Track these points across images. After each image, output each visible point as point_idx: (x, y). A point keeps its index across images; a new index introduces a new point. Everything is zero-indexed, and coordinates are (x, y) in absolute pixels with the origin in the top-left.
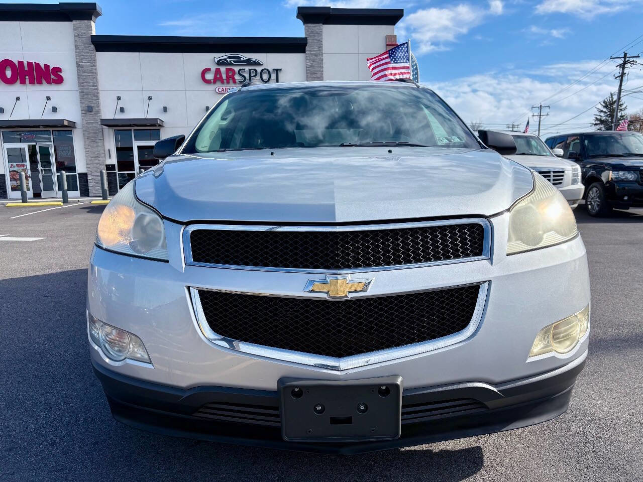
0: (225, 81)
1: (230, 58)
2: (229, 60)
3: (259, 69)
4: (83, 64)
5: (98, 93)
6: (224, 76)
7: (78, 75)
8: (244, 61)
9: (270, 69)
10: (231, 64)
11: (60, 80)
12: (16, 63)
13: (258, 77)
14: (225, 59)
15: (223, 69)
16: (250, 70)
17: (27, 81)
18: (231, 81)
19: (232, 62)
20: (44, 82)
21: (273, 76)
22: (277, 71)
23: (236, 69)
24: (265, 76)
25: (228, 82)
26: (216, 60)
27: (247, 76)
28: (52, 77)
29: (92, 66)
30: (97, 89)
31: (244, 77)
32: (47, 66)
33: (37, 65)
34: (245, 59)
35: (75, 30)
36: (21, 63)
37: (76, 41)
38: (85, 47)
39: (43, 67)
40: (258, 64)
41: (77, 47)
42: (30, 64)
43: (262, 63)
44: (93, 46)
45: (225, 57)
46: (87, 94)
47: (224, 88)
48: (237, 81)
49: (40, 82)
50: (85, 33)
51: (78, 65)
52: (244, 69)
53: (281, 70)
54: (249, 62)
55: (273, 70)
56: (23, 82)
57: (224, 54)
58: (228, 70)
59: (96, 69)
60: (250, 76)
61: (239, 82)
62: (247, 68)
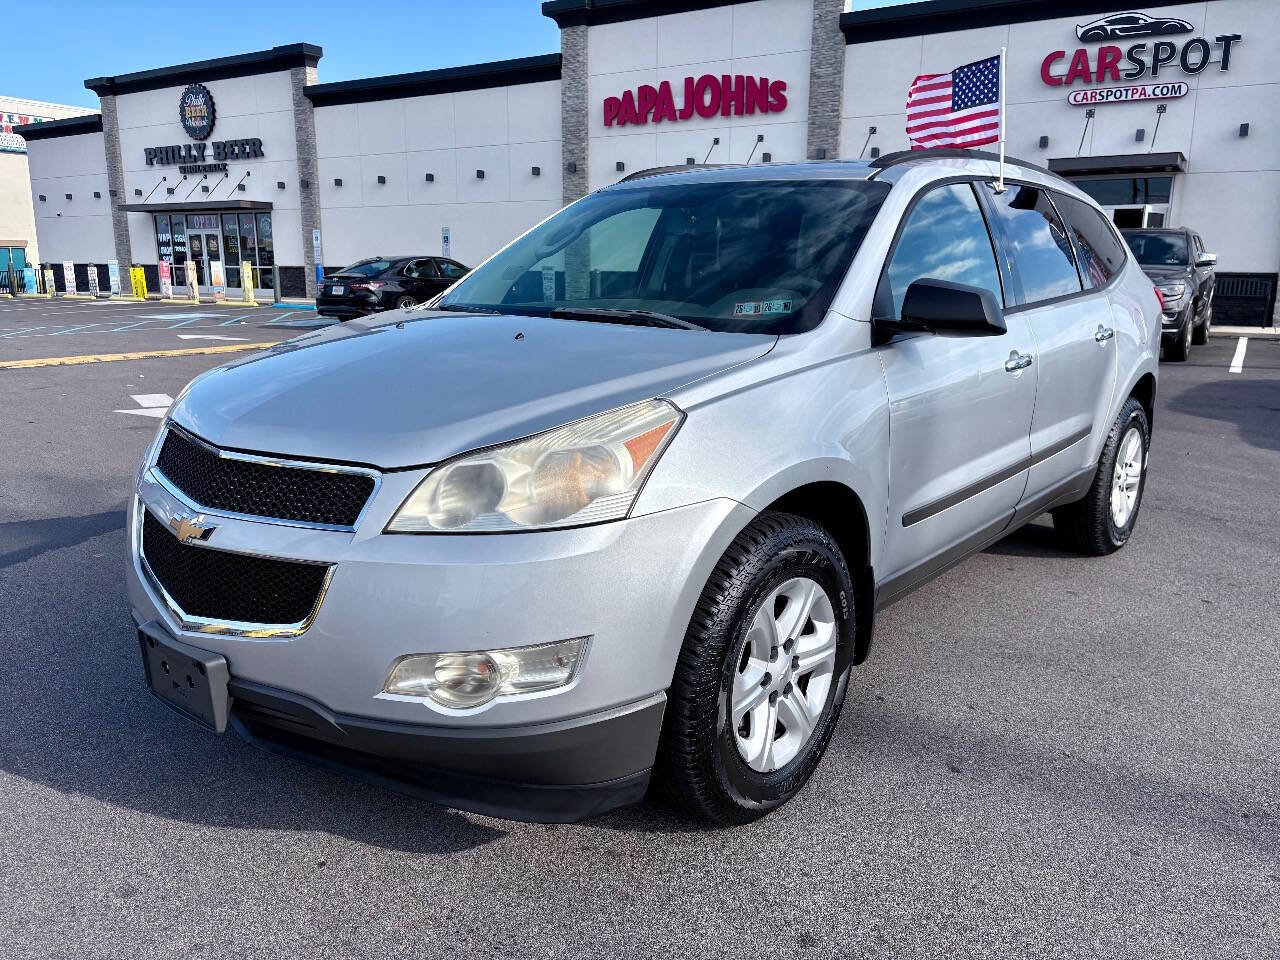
0: (1094, 77)
1: (1111, 23)
2: (1109, 28)
3: (1179, 42)
4: (821, 71)
5: (838, 123)
6: (1093, 66)
7: (811, 92)
8: (1147, 26)
9: (1210, 39)
10: (1113, 36)
11: (780, 105)
12: (720, 79)
13: (1176, 61)
14: (1101, 28)
15: (1093, 50)
16: (1157, 46)
17: (733, 109)
18: (1108, 76)
19: (1117, 31)
20: (757, 110)
21: (1216, 55)
22: (1227, 42)
23: (1124, 47)
24: (1194, 58)
25: (1101, 79)
26: (1080, 32)
27: (1148, 60)
28: (770, 99)
29: (835, 74)
30: (838, 117)
31: (1141, 64)
32: (764, 81)
33: (750, 79)
34: (1150, 20)
35: (815, 7)
36: (726, 78)
37: (815, 28)
38: (829, 39)
39: (758, 81)
40: (1180, 29)
41: (815, 40)
42: (739, 78)
43: (1189, 27)
44: (841, 34)
45: (1102, 23)
46: (820, 127)
47: (1089, 93)
48: (1122, 74)
49: (751, 112)
50: (831, 12)
51: (813, 75)
52: (1143, 46)
53: (1237, 37)
54: (1157, 28)
55: (1218, 39)
56: (726, 113)
57: (1101, 16)
58: (1102, 53)
59: (841, 79)
60: (1156, 60)
61: (1127, 75)
62: (1150, 43)
